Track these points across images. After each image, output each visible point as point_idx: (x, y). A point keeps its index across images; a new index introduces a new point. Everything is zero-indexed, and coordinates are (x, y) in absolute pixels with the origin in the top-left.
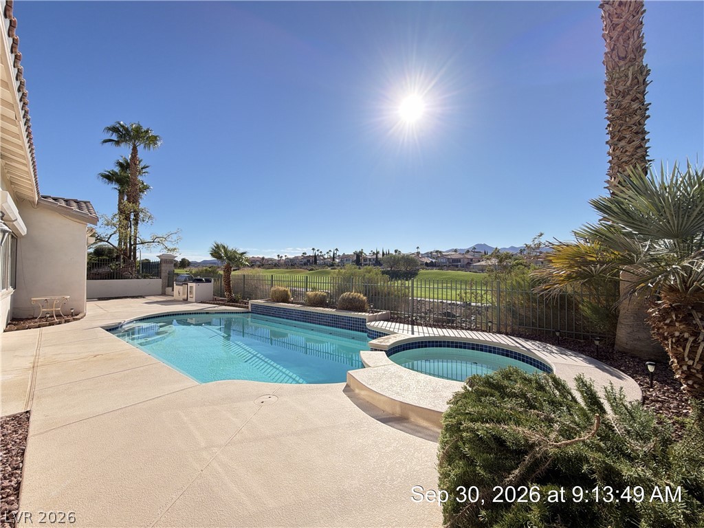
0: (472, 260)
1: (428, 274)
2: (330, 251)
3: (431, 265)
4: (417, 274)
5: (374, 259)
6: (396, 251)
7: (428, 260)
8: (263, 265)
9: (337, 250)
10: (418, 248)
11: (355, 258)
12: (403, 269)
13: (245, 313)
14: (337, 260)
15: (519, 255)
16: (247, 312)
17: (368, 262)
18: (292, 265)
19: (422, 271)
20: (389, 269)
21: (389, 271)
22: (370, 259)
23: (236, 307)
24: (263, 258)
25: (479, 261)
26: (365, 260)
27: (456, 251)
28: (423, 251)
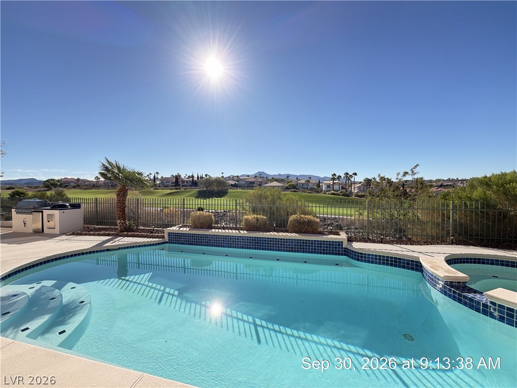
0: (261, 182)
1: (235, 192)
2: (150, 174)
3: (235, 186)
4: (227, 193)
5: (190, 181)
6: (206, 175)
7: (233, 183)
8: (79, 186)
9: (157, 173)
10: (223, 173)
11: (174, 180)
12: (216, 189)
13: (161, 244)
14: (158, 182)
15: (286, 179)
16: (164, 243)
17: (185, 184)
18: (112, 186)
19: (230, 190)
20: (205, 189)
21: (205, 190)
22: (187, 181)
23: (145, 237)
24: (78, 180)
25: (266, 183)
26: (183, 181)
27: (248, 176)
28: (225, 176)
